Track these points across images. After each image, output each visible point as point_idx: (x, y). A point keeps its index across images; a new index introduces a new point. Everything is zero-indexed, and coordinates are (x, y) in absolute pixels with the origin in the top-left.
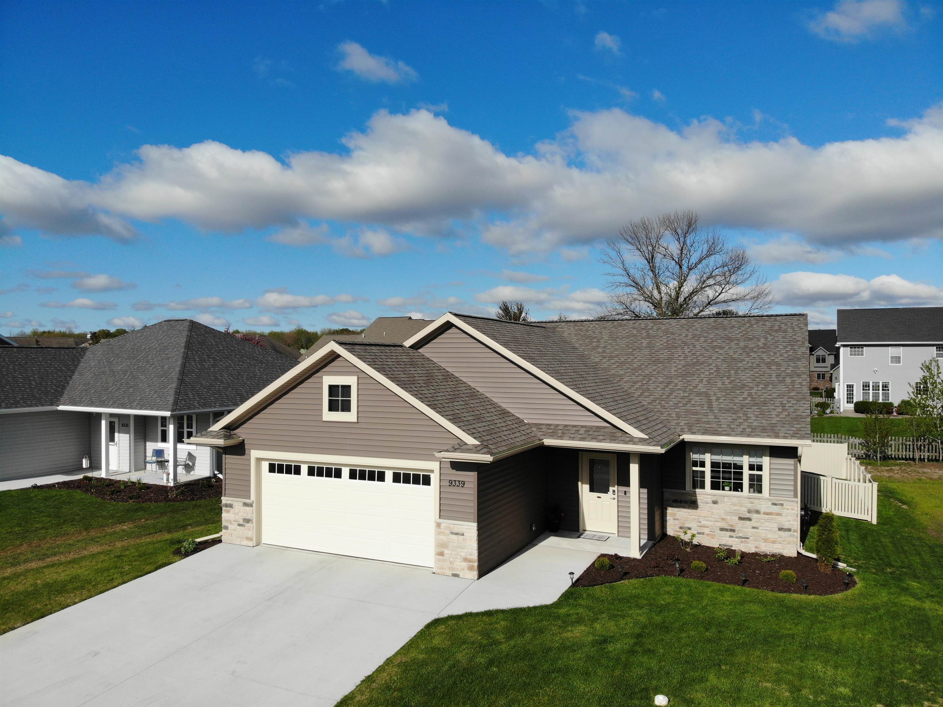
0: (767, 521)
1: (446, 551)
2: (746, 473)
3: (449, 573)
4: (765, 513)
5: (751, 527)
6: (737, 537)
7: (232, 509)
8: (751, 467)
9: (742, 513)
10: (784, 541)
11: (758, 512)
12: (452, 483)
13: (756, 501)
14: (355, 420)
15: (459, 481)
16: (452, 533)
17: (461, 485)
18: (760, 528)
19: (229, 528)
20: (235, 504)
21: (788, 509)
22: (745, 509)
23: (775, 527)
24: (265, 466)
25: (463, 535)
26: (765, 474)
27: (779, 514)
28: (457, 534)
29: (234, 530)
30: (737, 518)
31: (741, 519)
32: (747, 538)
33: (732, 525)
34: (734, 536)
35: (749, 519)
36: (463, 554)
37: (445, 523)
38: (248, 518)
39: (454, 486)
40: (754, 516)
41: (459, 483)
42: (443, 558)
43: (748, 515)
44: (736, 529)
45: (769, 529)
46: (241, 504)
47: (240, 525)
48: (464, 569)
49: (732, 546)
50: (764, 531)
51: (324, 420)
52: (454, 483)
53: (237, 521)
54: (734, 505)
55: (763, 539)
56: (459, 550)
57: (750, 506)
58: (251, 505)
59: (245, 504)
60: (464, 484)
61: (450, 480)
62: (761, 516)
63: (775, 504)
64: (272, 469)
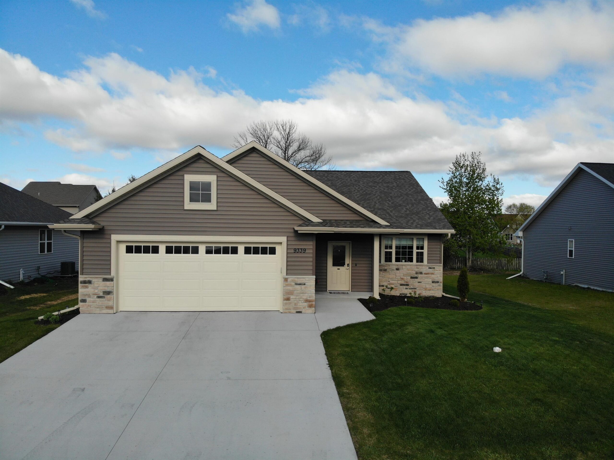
0: (426, 278)
1: (292, 297)
2: (415, 251)
3: (295, 311)
4: (425, 274)
5: (417, 282)
6: (410, 289)
7: (90, 285)
8: (418, 248)
9: (413, 275)
10: (435, 288)
11: (421, 273)
12: (296, 250)
13: (420, 267)
14: (215, 209)
15: (302, 249)
16: (296, 284)
17: (303, 251)
18: (422, 282)
19: (87, 301)
20: (93, 280)
21: (437, 270)
22: (414, 272)
23: (430, 281)
24: (123, 248)
25: (305, 284)
26: (425, 251)
27: (432, 274)
28: (300, 284)
29: (93, 302)
30: (410, 278)
31: (412, 278)
32: (416, 289)
33: (407, 282)
34: (408, 288)
35: (417, 278)
36: (305, 297)
37: (291, 278)
38: (108, 290)
39: (297, 252)
40: (420, 276)
41: (301, 250)
42: (290, 301)
43: (416, 275)
44: (410, 284)
45: (427, 282)
46: (101, 280)
47: (99, 297)
48: (305, 307)
49: (407, 294)
50: (424, 284)
51: (185, 208)
52: (297, 251)
53: (97, 294)
54: (408, 270)
55: (424, 289)
56: (301, 295)
57: (417, 270)
58: (112, 280)
59: (105, 280)
60: (305, 250)
61: (295, 249)
62: (423, 275)
63: (430, 268)
64: (129, 250)
